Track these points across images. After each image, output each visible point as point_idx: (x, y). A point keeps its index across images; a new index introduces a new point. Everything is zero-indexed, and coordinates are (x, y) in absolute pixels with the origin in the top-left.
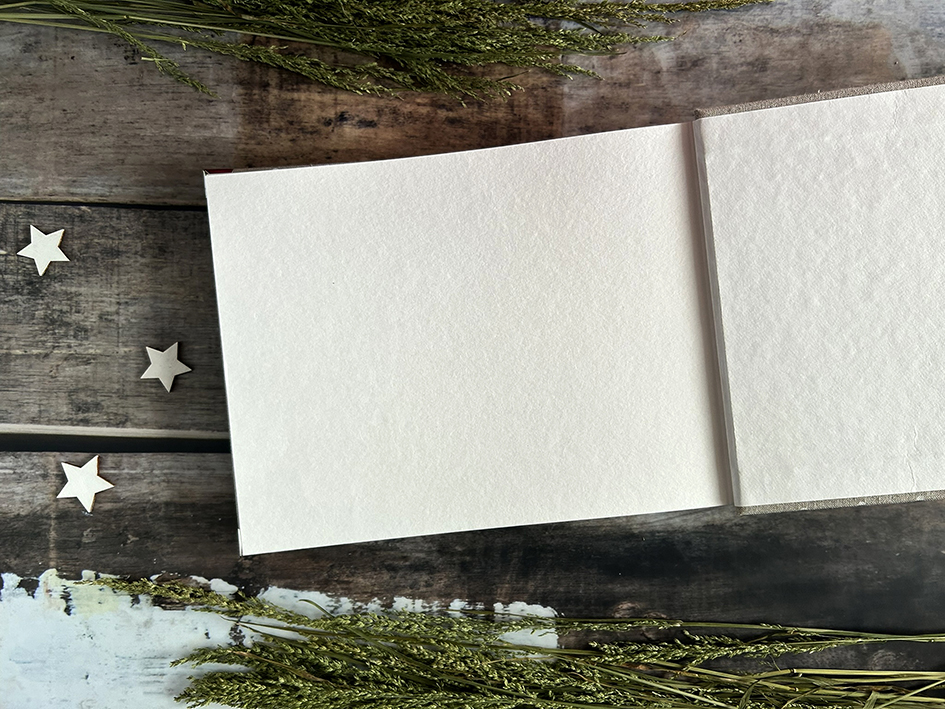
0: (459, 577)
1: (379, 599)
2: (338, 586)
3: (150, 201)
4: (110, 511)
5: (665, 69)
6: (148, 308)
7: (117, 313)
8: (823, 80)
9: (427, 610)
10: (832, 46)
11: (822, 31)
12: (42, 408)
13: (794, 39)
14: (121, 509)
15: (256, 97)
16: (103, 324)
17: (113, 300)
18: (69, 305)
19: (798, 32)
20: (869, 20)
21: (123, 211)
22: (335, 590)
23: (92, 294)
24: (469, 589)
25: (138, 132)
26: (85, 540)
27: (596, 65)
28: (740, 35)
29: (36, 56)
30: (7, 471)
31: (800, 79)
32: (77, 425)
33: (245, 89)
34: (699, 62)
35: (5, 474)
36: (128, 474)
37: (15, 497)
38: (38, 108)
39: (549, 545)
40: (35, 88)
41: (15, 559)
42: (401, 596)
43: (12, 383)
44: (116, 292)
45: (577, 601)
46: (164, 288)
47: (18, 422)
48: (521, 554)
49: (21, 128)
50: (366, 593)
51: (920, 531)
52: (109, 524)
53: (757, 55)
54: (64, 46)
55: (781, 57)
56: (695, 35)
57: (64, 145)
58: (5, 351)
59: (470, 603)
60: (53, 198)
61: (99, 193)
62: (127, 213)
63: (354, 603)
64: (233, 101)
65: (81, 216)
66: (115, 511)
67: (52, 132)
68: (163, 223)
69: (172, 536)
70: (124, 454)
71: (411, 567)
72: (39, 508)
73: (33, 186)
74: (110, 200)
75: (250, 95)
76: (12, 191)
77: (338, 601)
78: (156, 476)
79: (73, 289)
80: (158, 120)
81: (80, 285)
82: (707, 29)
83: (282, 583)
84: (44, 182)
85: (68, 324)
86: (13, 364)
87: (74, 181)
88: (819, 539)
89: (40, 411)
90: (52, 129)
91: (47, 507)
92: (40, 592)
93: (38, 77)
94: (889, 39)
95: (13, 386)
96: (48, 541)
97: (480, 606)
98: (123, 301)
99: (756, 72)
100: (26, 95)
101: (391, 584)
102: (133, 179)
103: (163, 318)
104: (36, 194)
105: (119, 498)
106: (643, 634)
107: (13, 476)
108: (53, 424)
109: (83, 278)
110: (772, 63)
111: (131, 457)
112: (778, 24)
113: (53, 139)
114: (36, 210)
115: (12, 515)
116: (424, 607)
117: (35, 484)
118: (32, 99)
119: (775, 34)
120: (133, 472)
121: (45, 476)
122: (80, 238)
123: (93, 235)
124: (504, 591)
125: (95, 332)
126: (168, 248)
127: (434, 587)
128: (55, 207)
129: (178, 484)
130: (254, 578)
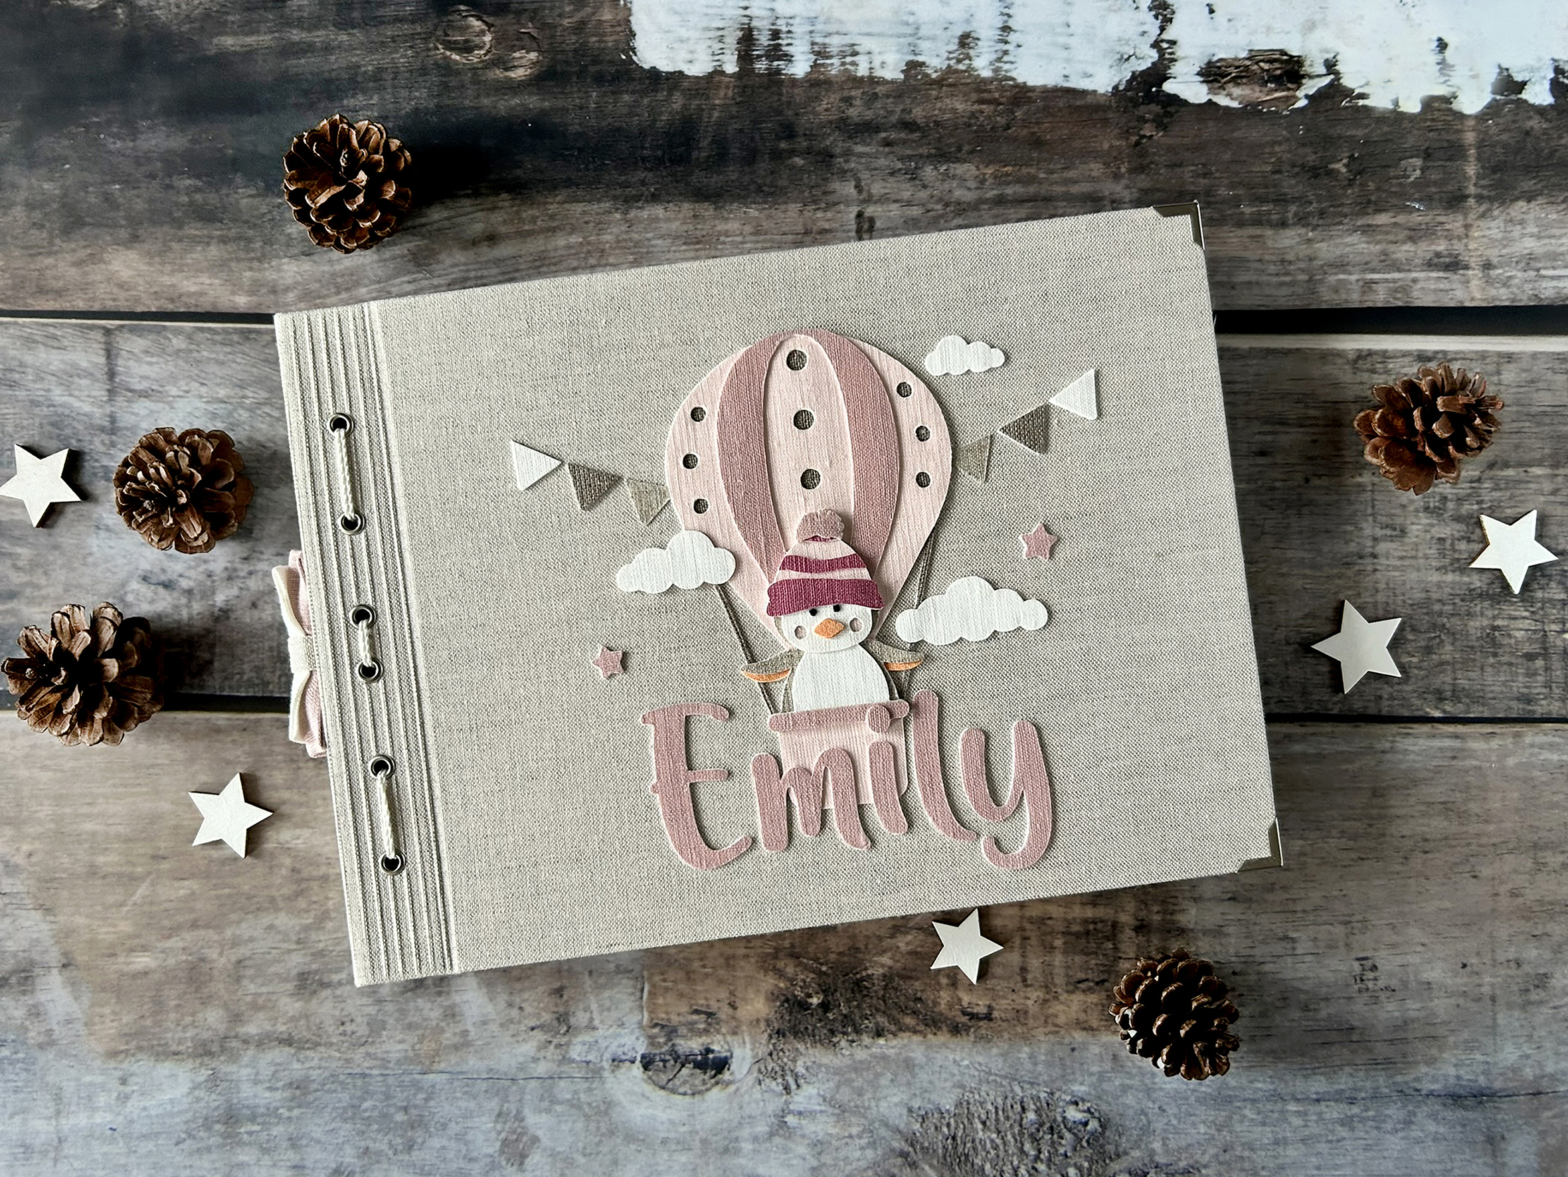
0: (797, 114)
1: (927, 75)
2: (997, 95)
3: (1328, 728)
4: (1378, 211)
6: (1326, 549)
7: (1375, 539)
8: (203, 960)
9: (848, 59)
10: (188, 1019)
11: (204, 1044)
12: (1495, 379)
13: (252, 1029)
14: (1363, 213)
15: (1156, 908)
16: (1399, 521)
17: (1383, 561)
18: (1455, 551)
19: (246, 1042)
20: (125, 1065)
21: (1372, 711)
22: (1003, 89)
23: (1418, 570)
24: (780, 94)
25: (1351, 843)
26: (1418, 162)
27: (587, 977)
28: (344, 1034)
29: (1526, 968)
30: (1551, 273)
31: (239, 962)
32: (1437, 352)
33: (1173, 922)
34: (413, 985)
35: (1554, 268)
36: (1350, 274)
37: (1536, 230)
38: (1520, 880)
39: (651, 170)
40: (1527, 914)
41: (1532, 128)
42: (893, 82)
43: (1547, 420)
44: (1378, 575)
45: (599, 79)
46: (1299, 584)
47: (1535, 356)
48: (695, 154)
49: (1545, 847)
50: (950, 85)
51: (30, 206)
52: (1378, 189)
53: (314, 1001)
54: (1479, 985)
55: (274, 998)
56: (420, 1032)
57: (1474, 819)
58: (1561, 471)
59: (778, 72)
60: (1488, 728)
61: (1410, 740)
62: (1366, 707)
63: (970, 69)
64: (1195, 900)
65: (1441, 699)
66: (1370, 211)
67: (1494, 840)
68: (1304, 693)
69: (1274, 173)
70: (1356, 305)
71: (878, 129)
72: (1496, 213)
73: (1524, 748)
74: (1394, 728)
75: (1165, 912)
76: (1557, 739)
77: (996, 70)
78: (1303, 270)
79: (1450, 577)
80: (1319, 865)
81: (1439, 585)
82: (400, 1042)
83: (1089, 99)
84: (1506, 756)
85: (1458, 519)
86: (1546, 451)
87: (1454, 758)
88: (198, 190)
89: (1499, 373)
90: (1494, 845)
91: (1483, 216)
92: (1491, 76)
93: (1522, 933)
94: (91, 1034)
95: (1545, 413)
96: (1479, 159)
97: (761, 66)
98: (1369, 560)
99: (316, 972)
100: (1540, 902)
101: (908, 101)
102: (1357, 765)
103: (1301, 532)
104: (1517, 735)
105: (1364, 232)
106: (489, 26)
107: (1539, 265)
108: (1476, 352)
109: (1435, 596)
110: (290, 986)
111: (1346, 301)
112: (279, 1054)
113: (1491, 828)
114: (1517, 709)
115: (1541, 200)
116: (854, 64)
117: (1504, 252)
118: (1531, 895)
119: (285, 1036)
120: (1342, 277)
121: (1487, 266)
122: (1441, 664)
123: (1420, 668)
124: (722, 93)
125: (1411, 508)
126: (1296, 651)
127: (838, 97)
128: (1486, 715)
129: (1267, 257)
130: (1136, 105)
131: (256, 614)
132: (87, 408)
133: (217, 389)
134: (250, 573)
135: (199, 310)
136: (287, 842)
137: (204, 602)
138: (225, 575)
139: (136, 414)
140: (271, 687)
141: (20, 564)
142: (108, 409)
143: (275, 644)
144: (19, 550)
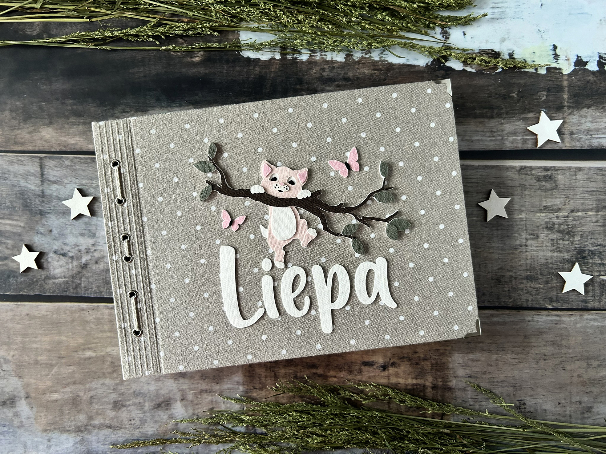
0: (303, 75)
1: (354, 60)
2: (381, 67)
3: (507, 312)
4: (529, 112)
5: (178, 402)
6: (507, 243)
7: (527, 239)
8: (78, 396)
9: (323, 53)
10: (72, 418)
11: (78, 427)
12: (574, 177)
13: (96, 422)
14: (523, 113)
15: (440, 380)
16: (536, 232)
17: (530, 248)
18: (558, 244)
19: (94, 427)
20: (50, 435)
21: (525, 305)
22: (383, 65)
23: (543, 251)
24: (297, 67)
25: (516, 356)
26: (545, 93)
27: (222, 404)
28: (131, 424)
29: (583, 405)
30: (596, 136)
31: (92, 397)
32: (551, 167)
33: (447, 385)
34: (157, 406)
35: (598, 134)
36: (518, 136)
37: (591, 120)
38: (582, 371)
39: (246, 96)
40: (584, 384)
41: (590, 80)
42: (340, 62)
43: (594, 193)
44: (528, 253)
45: (227, 61)
46: (496, 256)
47: (590, 168)
48: (264, 90)
49: (592, 358)
50: (363, 63)
51: (11, 111)
52: (529, 104)
53: (120, 412)
54: (565, 411)
55: (104, 410)
56: (159, 424)
57: (564, 347)
58: (600, 213)
59: (296, 58)
60: (570, 313)
61: (540, 317)
62: (522, 304)
63: (370, 57)
64: (455, 377)
65: (552, 301)
66: (526, 112)
67: (571, 356)
68: (498, 298)
69: (488, 97)
70: (520, 149)
71: (334, 81)
72: (575, 113)
73: (584, 320)
74: (533, 312)
75: (443, 381)
76: (597, 317)
77: (381, 57)
78: (499, 135)
79: (556, 254)
80: (503, 364)
81: (551, 257)
82: (152, 427)
83: (417, 68)
84: (577, 323)
85: (559, 231)
86: (594, 206)
87: (556, 324)
88: (74, 104)
89: (576, 175)
90: (572, 357)
91: (570, 114)
92: (573, 59)
93: (582, 391)
94: (37, 423)
95: (593, 191)
96: (569, 92)
97: (290, 56)
98: (523, 247)
99: (120, 401)
100: (589, 379)
101: (346, 70)
102: (518, 326)
103: (497, 237)
104: (581, 315)
105: (523, 120)
106: (185, 41)
107: (592, 133)
108: (567, 167)
109: (550, 261)
110: (110, 406)
111: (517, 147)
112: (107, 431)
113: (571, 351)
114: (581, 305)
115: (593, 108)
116: (325, 55)
117: (578, 128)
118: (585, 377)
119: (109, 425)
120: (514, 137)
121: (572, 133)
122: (552, 287)
123: (543, 289)
124: (274, 67)
125: (541, 227)
126: (495, 282)
127: (319, 68)
128: (569, 307)
129: (485, 130)
130: (435, 71)
131: (97, 266)
132: (33, 187)
133: (82, 180)
134: (95, 250)
135: (75, 150)
136: (109, 352)
137: (78, 262)
138: (85, 251)
139: (52, 190)
140: (103, 293)
141: (9, 247)
142: (41, 188)
143: (104, 277)
144: (8, 241)
